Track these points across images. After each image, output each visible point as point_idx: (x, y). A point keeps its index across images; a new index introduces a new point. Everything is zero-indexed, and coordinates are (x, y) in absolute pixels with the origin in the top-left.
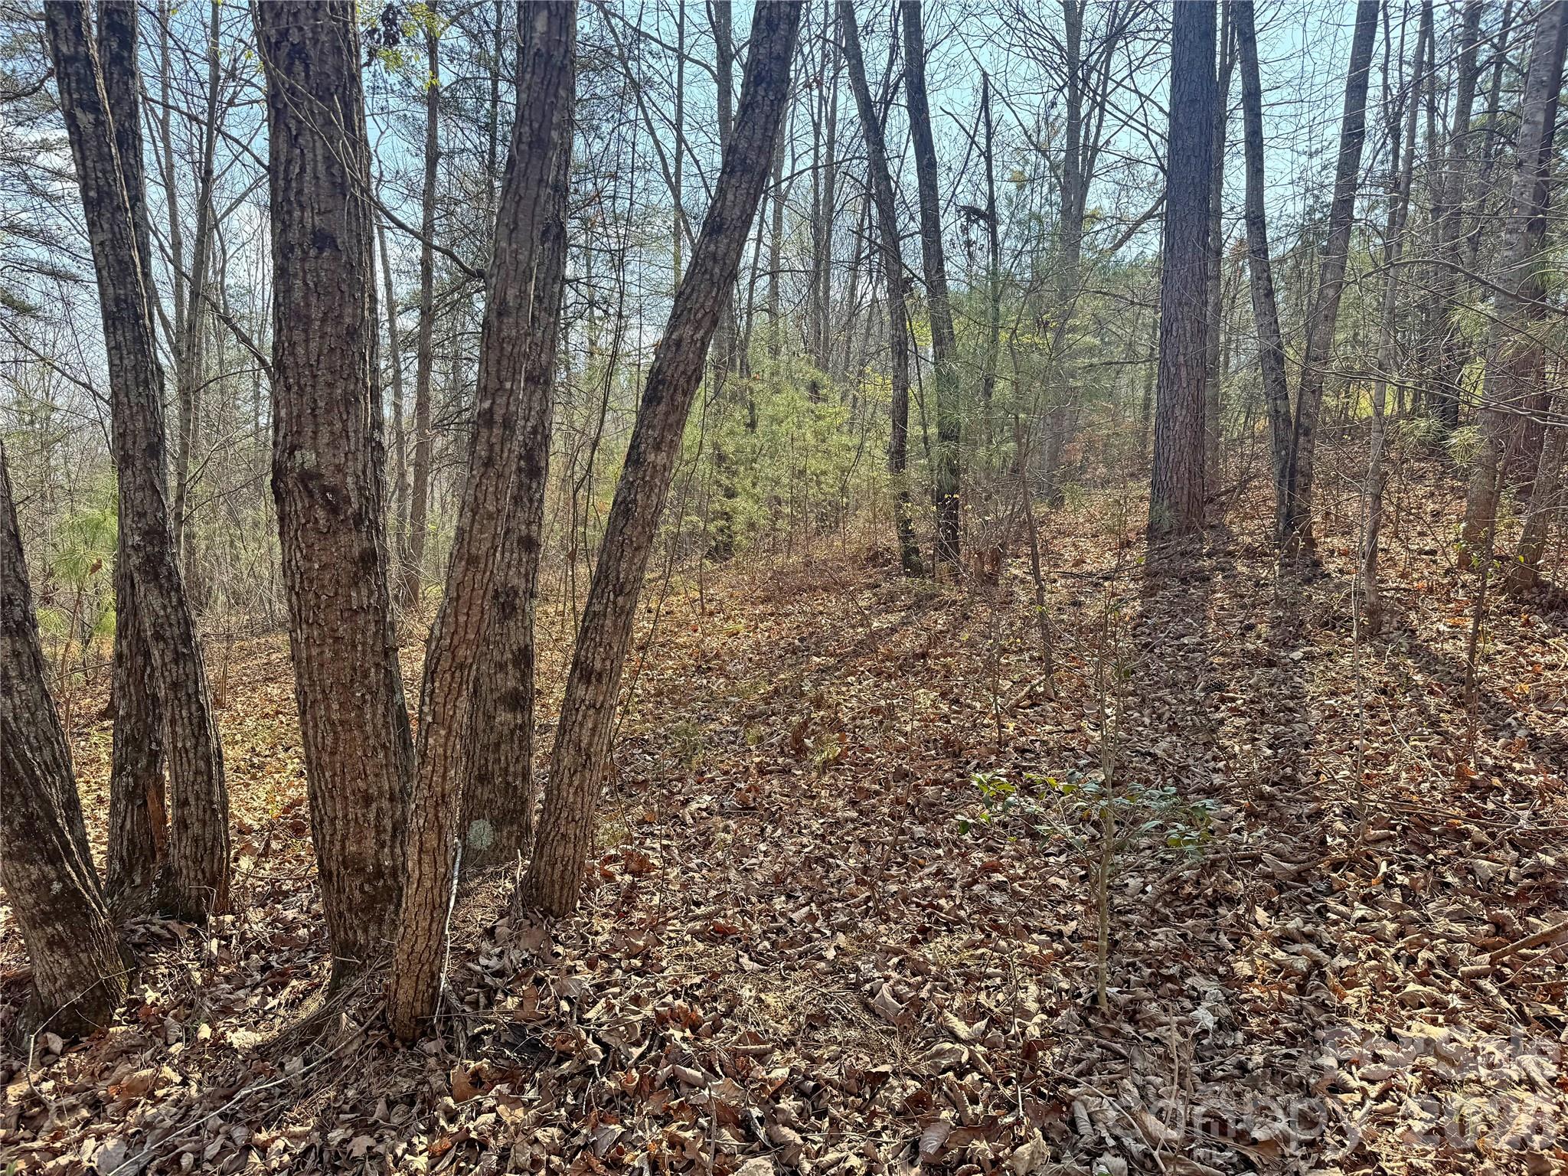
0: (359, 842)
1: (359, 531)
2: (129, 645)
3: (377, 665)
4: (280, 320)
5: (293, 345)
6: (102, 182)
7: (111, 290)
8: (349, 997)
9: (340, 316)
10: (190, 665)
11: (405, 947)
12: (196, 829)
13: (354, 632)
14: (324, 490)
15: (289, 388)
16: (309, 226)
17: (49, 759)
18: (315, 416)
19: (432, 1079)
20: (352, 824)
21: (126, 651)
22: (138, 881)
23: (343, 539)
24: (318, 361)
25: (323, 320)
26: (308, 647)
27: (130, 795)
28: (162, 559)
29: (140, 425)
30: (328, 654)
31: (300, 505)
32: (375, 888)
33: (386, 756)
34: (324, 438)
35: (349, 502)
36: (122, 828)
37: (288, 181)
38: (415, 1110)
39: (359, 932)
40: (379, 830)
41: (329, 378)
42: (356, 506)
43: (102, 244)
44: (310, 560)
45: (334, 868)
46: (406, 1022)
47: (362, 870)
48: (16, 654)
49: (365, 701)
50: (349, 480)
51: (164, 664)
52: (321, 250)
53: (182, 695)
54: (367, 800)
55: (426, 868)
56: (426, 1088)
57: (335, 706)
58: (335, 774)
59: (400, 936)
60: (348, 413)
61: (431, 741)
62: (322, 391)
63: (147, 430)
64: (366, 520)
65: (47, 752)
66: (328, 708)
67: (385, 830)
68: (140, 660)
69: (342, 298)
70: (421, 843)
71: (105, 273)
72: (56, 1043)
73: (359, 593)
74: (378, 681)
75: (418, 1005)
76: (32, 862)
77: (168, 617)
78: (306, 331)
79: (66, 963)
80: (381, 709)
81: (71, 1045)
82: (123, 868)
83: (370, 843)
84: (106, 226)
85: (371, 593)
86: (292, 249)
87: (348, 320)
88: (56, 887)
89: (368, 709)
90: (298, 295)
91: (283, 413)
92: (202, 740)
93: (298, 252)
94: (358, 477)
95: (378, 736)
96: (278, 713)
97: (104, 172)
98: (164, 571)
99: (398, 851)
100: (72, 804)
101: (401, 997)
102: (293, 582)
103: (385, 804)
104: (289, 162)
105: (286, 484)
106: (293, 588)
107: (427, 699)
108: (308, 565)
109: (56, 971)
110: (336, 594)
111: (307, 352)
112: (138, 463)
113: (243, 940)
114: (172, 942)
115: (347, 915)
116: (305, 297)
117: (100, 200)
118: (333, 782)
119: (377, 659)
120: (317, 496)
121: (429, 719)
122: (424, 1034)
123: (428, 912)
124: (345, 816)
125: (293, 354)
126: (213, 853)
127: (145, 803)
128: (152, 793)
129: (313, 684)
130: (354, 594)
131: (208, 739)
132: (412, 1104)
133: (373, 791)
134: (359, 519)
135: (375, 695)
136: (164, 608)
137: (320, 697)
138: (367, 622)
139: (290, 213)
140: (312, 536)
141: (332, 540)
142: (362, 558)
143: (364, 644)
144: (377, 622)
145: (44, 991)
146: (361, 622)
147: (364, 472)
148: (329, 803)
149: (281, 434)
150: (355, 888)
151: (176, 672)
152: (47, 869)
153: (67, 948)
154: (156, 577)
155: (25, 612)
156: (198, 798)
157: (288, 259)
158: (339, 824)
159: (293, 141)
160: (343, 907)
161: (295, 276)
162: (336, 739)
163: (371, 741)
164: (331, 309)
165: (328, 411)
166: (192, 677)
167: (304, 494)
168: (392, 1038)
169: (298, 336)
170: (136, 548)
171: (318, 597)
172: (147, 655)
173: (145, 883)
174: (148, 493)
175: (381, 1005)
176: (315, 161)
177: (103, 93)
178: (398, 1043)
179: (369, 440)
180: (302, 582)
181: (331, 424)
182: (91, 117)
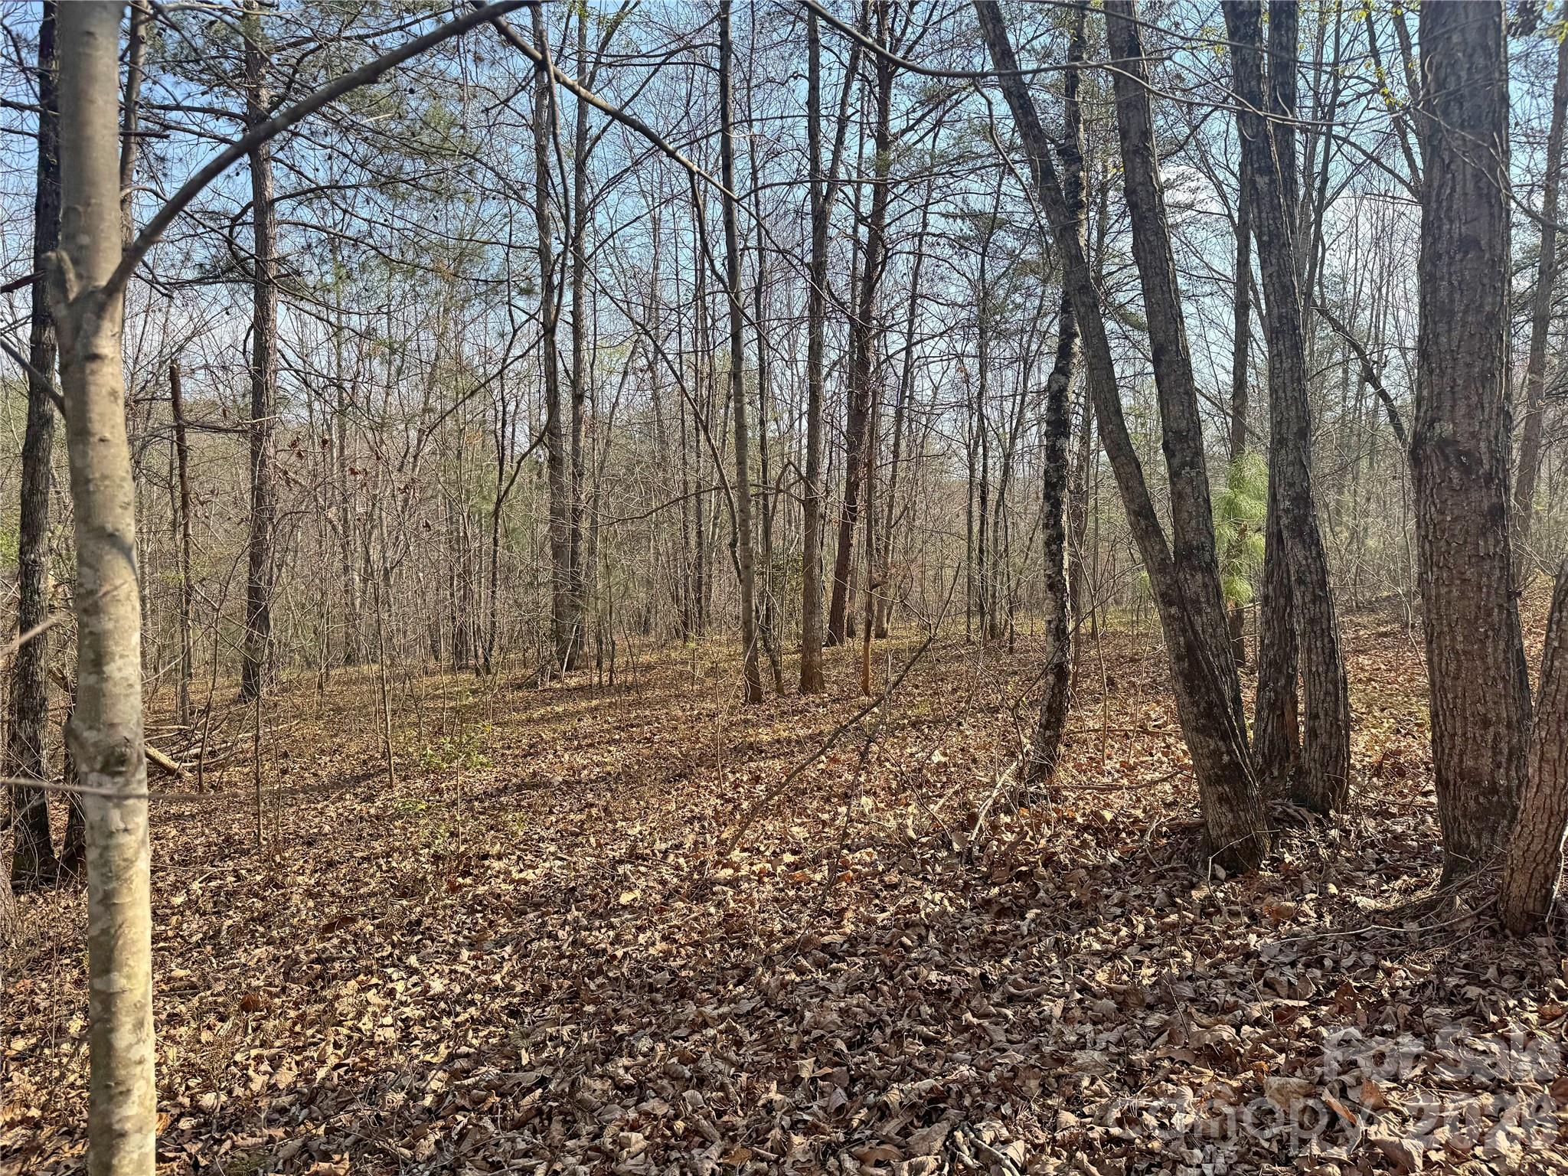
0: (1476, 759)
1: (1489, 488)
2: (1274, 589)
3: (1500, 606)
4: (1426, 317)
5: (1437, 336)
6: (1272, 228)
7: (1276, 311)
8: (1463, 887)
9: (1481, 305)
10: (1324, 605)
11: (1521, 844)
12: (1324, 739)
13: (1480, 576)
14: (1459, 454)
15: (1431, 372)
16: (1456, 236)
17: (1224, 664)
18: (1453, 393)
19: (1543, 963)
20: (1470, 741)
21: (1271, 593)
22: (1276, 773)
23: (1474, 495)
24: (1459, 347)
25: (1465, 312)
26: (1437, 586)
27: (1272, 706)
28: (1306, 520)
29: (1293, 414)
30: (1455, 593)
31: (1436, 468)
32: (1490, 802)
33: (1505, 688)
34: (1461, 410)
35: (1481, 463)
36: (1265, 731)
37: (1439, 202)
38: (1525, 982)
39: (1472, 837)
40: (1496, 751)
41: (1468, 359)
42: (1487, 467)
43: (1270, 276)
44: (1443, 513)
45: (1451, 778)
46: (1518, 915)
47: (1479, 783)
48: (1205, 586)
49: (1487, 637)
50: (1482, 444)
51: (1304, 603)
52: (1466, 253)
53: (1317, 628)
54: (1486, 723)
55: (1546, 776)
56: (1537, 969)
57: (1460, 638)
58: (1456, 697)
59: (1516, 834)
60: (1484, 387)
61: (1556, 663)
62: (1461, 370)
63: (1298, 417)
64: (1496, 479)
65: (1222, 658)
66: (1453, 639)
67: (1501, 753)
68: (1282, 601)
69: (1483, 290)
70: (1542, 753)
71: (1272, 298)
72: (1222, 873)
73: (1486, 542)
74: (1500, 620)
75: (1530, 901)
76: (1211, 736)
77: (1308, 566)
78: (1449, 323)
79: (1230, 816)
80: (1502, 645)
81: (1231, 877)
82: (1265, 761)
83: (1486, 762)
84: (1274, 261)
85: (1497, 542)
86: (1440, 257)
87: (1488, 308)
88: (1226, 758)
89: (1489, 643)
90: (1443, 294)
91: (1425, 393)
92: (1332, 667)
93: (1445, 259)
94: (1490, 442)
95: (1498, 669)
96: (1370, 680)
97: (1274, 219)
98: (1307, 529)
99: (1513, 774)
100: (1237, 701)
101: (1514, 890)
102: (1427, 531)
103: (1503, 730)
104: (1441, 187)
105: (1425, 451)
106: (1427, 536)
107: (1554, 627)
108: (1441, 517)
109: (1223, 820)
110: (1465, 542)
111: (1449, 341)
112: (1290, 445)
113: (1359, 836)
114: (1302, 825)
115: (1462, 821)
116: (1451, 295)
117: (1270, 242)
118: (1454, 703)
119: (1500, 601)
120: (1452, 458)
121: (1556, 644)
122: (1535, 930)
123: (1546, 816)
124: (1464, 734)
125: (1437, 343)
126: (1337, 762)
127: (1283, 713)
128: (1288, 707)
129: (1440, 618)
130: (1481, 543)
131: (1336, 667)
132: (1522, 978)
133: (1492, 716)
134: (1489, 478)
135: (1497, 632)
136: (1306, 558)
137: (1446, 629)
138: (1493, 568)
139: (1440, 228)
140: (1446, 493)
141: (1463, 497)
142: (1490, 512)
143: (1489, 586)
144: (1501, 569)
145: (1213, 833)
146: (1487, 567)
147: (1496, 437)
148: (1449, 720)
149: (1423, 410)
150: (1470, 799)
151: (1313, 610)
152: (1221, 743)
153: (1231, 806)
154: (1301, 535)
155: (1212, 556)
156: (1326, 714)
157: (1436, 266)
158: (1458, 740)
159: (1446, 168)
160: (1458, 813)
161: (1442, 279)
162: (1459, 668)
163: (1492, 673)
164: (1473, 301)
165: (1465, 388)
166: (1326, 616)
167: (1441, 458)
168: (1503, 927)
169: (1442, 327)
170: (1287, 511)
171: (1448, 544)
172: (1289, 597)
173: (1281, 776)
174: (1297, 467)
175: (1493, 899)
176: (1465, 180)
177: (1275, 157)
178: (1507, 932)
179: (1501, 409)
180: (1435, 532)
181: (1468, 398)
182: (1267, 179)
